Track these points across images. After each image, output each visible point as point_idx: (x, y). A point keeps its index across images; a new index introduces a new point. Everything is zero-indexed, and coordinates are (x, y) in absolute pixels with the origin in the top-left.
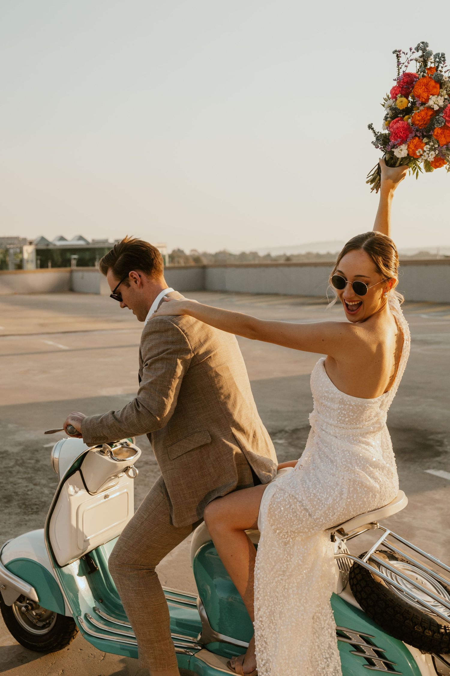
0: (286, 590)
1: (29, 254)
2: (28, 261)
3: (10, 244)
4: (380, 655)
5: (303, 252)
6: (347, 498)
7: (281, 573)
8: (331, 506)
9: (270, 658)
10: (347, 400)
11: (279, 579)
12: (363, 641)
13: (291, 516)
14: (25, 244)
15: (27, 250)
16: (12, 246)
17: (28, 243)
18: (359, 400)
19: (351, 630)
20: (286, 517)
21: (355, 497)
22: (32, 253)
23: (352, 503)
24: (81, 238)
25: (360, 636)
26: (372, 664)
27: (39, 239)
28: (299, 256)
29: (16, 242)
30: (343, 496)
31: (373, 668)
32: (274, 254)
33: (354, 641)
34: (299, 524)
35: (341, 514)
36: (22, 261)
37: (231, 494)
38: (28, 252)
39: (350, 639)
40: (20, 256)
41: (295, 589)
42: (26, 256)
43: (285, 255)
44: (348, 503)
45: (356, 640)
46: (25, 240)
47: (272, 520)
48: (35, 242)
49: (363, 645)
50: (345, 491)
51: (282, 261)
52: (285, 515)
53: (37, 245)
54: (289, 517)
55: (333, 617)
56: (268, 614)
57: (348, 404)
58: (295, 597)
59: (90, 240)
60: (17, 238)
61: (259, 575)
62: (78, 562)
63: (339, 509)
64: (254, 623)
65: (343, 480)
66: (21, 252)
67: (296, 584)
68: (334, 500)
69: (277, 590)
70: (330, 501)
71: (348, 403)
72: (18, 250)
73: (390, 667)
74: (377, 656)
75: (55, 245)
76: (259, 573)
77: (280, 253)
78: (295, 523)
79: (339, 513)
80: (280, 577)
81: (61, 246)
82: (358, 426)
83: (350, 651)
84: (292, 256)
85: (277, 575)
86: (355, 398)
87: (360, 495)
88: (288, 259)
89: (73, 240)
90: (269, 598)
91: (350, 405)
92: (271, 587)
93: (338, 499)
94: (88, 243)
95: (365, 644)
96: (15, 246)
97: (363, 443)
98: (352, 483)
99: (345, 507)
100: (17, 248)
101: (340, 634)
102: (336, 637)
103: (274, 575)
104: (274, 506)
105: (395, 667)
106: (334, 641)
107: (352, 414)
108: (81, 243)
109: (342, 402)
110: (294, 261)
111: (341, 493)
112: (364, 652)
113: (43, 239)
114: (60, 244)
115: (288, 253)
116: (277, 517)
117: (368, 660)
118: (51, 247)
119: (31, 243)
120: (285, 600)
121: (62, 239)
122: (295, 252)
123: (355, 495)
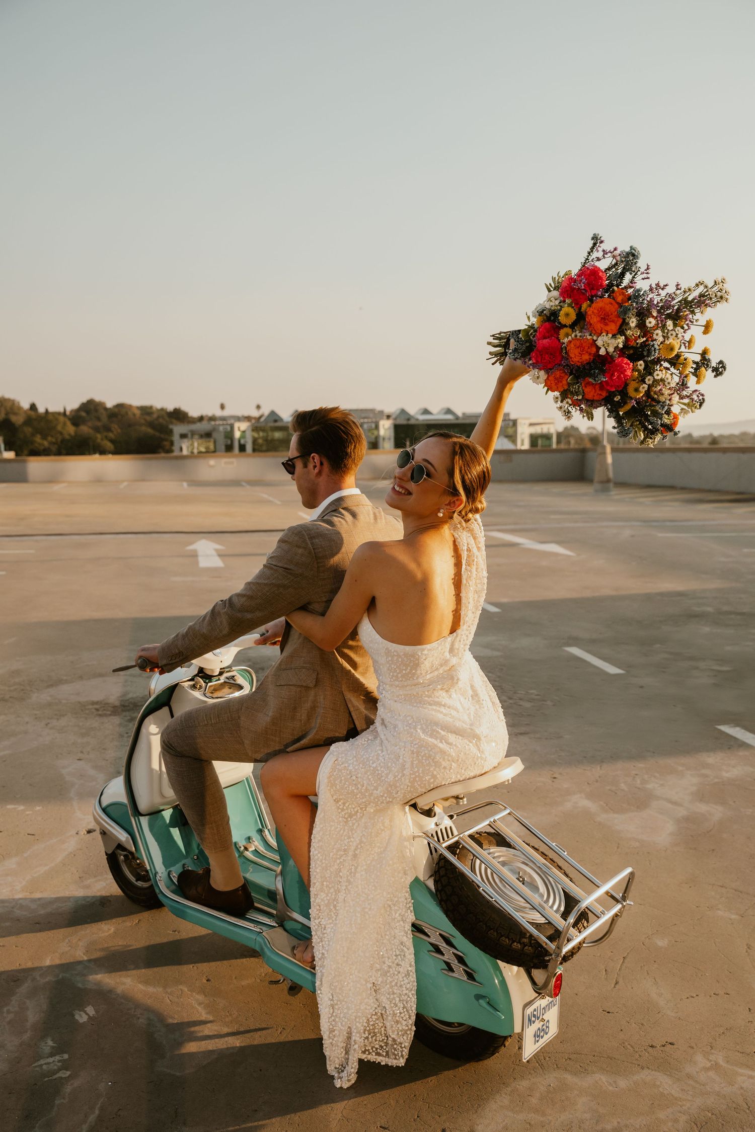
0: (352, 874)
1: (386, 430)
2: (384, 439)
3: (364, 418)
4: (461, 960)
5: (736, 432)
6: (411, 774)
7: (342, 853)
8: (391, 783)
9: (326, 953)
10: (393, 651)
11: (341, 860)
12: (442, 941)
13: (353, 788)
14: (382, 419)
15: (383, 425)
16: (366, 420)
17: (385, 417)
18: (408, 649)
19: (431, 925)
20: (348, 789)
21: (420, 772)
22: (389, 428)
23: (417, 779)
24: (449, 411)
25: (440, 935)
26: (451, 969)
27: (398, 412)
28: (731, 436)
29: (371, 415)
30: (404, 772)
31: (451, 974)
32: (696, 434)
33: (432, 940)
34: (363, 798)
35: (406, 792)
36: (377, 438)
37: (299, 753)
38: (385, 428)
39: (429, 936)
40: (376, 432)
41: (363, 873)
42: (382, 432)
43: (711, 435)
44: (412, 779)
45: (435, 939)
46: (381, 412)
47: (332, 790)
48: (394, 416)
49: (443, 945)
50: (408, 765)
51: (705, 445)
52: (346, 786)
53: (395, 419)
54: (350, 789)
55: (412, 908)
56: (326, 902)
57: (395, 656)
58: (363, 883)
59: (460, 414)
60: (372, 411)
61: (316, 857)
62: (171, 810)
63: (402, 787)
64: (310, 911)
65: (404, 752)
66: (377, 427)
67: (365, 867)
68: (395, 777)
69: (341, 874)
70: (391, 777)
71: (395, 654)
72: (373, 426)
73: (470, 976)
74: (456, 961)
75: (417, 420)
76: (317, 855)
77: (706, 432)
78: (358, 796)
79: (403, 791)
80: (342, 858)
81: (423, 420)
82: (416, 681)
83: (428, 951)
84: (722, 436)
85: (338, 857)
86: (402, 647)
87: (427, 768)
88: (714, 441)
89: (439, 413)
90: (328, 883)
91: (399, 656)
92: (332, 870)
93: (400, 775)
94: (457, 418)
95: (444, 945)
96: (370, 420)
97: (430, 705)
98: (415, 755)
99: (410, 784)
100: (372, 422)
101: (417, 928)
102: (410, 932)
103: (334, 856)
104: (335, 774)
105: (475, 976)
106: (407, 938)
107: (404, 668)
108: (449, 417)
109: (388, 652)
110: (725, 445)
111: (403, 768)
112: (443, 954)
113: (403, 412)
114: (422, 418)
115: (716, 433)
116: (338, 787)
117: (448, 964)
118: (412, 422)
119: (388, 417)
120: (351, 886)
121: (426, 412)
122: (726, 432)
123: (421, 770)
